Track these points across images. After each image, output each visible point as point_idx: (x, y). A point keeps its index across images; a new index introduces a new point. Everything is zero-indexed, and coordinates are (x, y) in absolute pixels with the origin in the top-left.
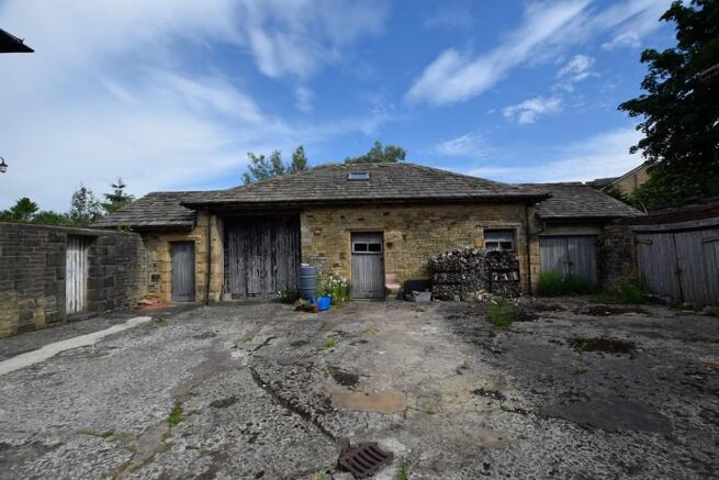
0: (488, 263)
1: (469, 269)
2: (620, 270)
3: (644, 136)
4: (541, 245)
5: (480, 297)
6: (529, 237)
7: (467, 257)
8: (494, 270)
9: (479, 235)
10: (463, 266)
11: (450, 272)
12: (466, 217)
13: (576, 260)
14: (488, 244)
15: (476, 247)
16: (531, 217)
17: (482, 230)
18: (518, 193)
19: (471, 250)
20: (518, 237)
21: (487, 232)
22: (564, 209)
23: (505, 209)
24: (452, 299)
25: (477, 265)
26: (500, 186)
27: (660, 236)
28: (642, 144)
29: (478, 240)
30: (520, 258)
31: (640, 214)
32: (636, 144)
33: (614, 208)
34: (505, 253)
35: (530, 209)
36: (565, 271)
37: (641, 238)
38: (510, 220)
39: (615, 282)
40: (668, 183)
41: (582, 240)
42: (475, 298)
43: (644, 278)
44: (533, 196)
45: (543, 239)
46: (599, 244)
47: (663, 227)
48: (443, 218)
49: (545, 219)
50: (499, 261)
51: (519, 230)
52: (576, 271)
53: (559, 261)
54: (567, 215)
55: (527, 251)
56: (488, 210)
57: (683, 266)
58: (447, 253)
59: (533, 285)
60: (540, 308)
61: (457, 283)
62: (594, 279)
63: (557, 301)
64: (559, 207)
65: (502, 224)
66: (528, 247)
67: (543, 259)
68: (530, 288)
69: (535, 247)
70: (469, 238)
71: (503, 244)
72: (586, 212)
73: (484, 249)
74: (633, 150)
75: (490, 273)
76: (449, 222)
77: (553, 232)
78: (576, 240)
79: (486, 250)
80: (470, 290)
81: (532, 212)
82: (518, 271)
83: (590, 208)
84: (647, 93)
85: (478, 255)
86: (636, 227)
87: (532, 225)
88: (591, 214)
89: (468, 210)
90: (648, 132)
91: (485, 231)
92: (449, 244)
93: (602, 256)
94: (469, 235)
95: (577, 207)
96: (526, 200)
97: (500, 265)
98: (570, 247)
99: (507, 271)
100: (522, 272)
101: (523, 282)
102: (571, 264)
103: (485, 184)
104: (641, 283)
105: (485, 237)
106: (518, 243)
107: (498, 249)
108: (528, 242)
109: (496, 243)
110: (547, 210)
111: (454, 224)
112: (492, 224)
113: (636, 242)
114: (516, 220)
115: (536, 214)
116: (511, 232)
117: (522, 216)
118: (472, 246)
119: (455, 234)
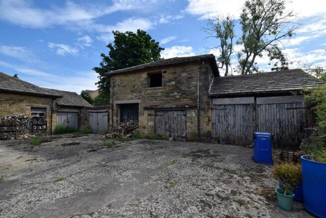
0: (32, 122)
1: (21, 125)
2: (84, 124)
3: (99, 80)
4: (57, 115)
5: (26, 137)
6: (52, 111)
7: (21, 119)
8: (35, 125)
9: (28, 109)
10: (17, 123)
11: (9, 126)
12: (21, 101)
13: (70, 120)
14: (32, 113)
15: (26, 115)
16: (54, 104)
17: (30, 107)
18: (49, 94)
19: (23, 116)
20: (48, 111)
21: (32, 108)
22: (68, 102)
23: (42, 100)
24: (10, 139)
25: (26, 123)
26: (41, 89)
27: (95, 114)
28: (99, 83)
29: (27, 111)
30: (48, 120)
31: (92, 106)
32: (97, 82)
33: (85, 103)
34: (41, 118)
35: (54, 101)
36: (66, 125)
37: (90, 114)
38: (44, 104)
39: (82, 128)
40: (103, 97)
41: (73, 114)
42: (23, 137)
43: (90, 126)
44: (55, 96)
45: (58, 112)
46: (79, 115)
47: (95, 111)
48: (7, 100)
49: (59, 105)
50: (37, 121)
51: (48, 109)
52: (70, 124)
53: (64, 121)
54: (69, 104)
55: (51, 117)
56: (34, 99)
57: (99, 122)
58: (8, 117)
59: (53, 131)
60: (54, 138)
61: (13, 131)
62: (76, 127)
63: (62, 135)
64: (66, 101)
65: (41, 105)
66: (52, 115)
67: (58, 120)
68: (51, 132)
69: (55, 115)
70: (22, 110)
71: (40, 114)
72: (75, 104)
73: (30, 115)
74: (96, 84)
75: (32, 126)
76: (11, 102)
77: (62, 110)
78: (71, 114)
79: (31, 116)
80: (21, 134)
81: (55, 102)
82: (46, 125)
83: (77, 103)
84: (101, 67)
85: (27, 118)
86: (89, 111)
87: (54, 107)
88: (77, 105)
89: (22, 98)
90: (101, 79)
91: (31, 108)
92: (9, 112)
93: (79, 120)
94: (23, 109)
95: (72, 102)
96: (52, 97)
97: (38, 123)
98: (69, 116)
99: (41, 125)
100: (48, 125)
101: (48, 129)
102: (68, 122)
103: (34, 87)
104: (89, 128)
105: (31, 110)
106: (47, 114)
107: (37, 116)
108: (52, 113)
109: (37, 113)
110: (61, 102)
111: (13, 103)
112: (35, 105)
113: (89, 115)
114: (48, 104)
115: (56, 103)
116: (45, 109)
117: (50, 103)
118: (24, 114)
119: (14, 108)
